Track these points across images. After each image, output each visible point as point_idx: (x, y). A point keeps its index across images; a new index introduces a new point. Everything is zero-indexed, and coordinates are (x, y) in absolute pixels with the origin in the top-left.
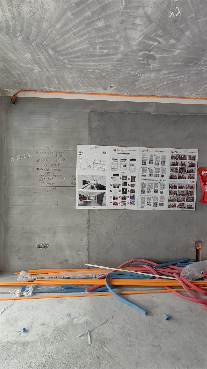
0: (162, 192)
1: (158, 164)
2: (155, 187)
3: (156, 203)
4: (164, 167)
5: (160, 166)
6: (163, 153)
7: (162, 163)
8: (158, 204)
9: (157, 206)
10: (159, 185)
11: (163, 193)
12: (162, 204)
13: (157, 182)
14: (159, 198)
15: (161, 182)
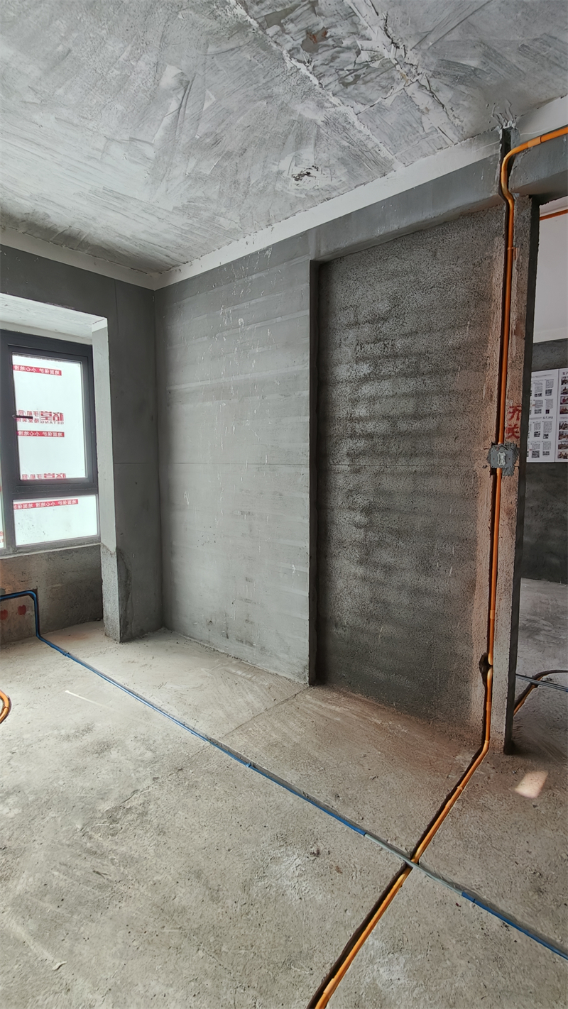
0: (548, 435)
1: (541, 395)
2: (536, 428)
3: (538, 452)
4: (549, 397)
5: (544, 397)
6: (548, 378)
7: (546, 393)
8: (541, 454)
9: (538, 457)
10: (542, 425)
11: (549, 437)
12: (546, 454)
13: (539, 421)
14: (542, 445)
15: (544, 420)
